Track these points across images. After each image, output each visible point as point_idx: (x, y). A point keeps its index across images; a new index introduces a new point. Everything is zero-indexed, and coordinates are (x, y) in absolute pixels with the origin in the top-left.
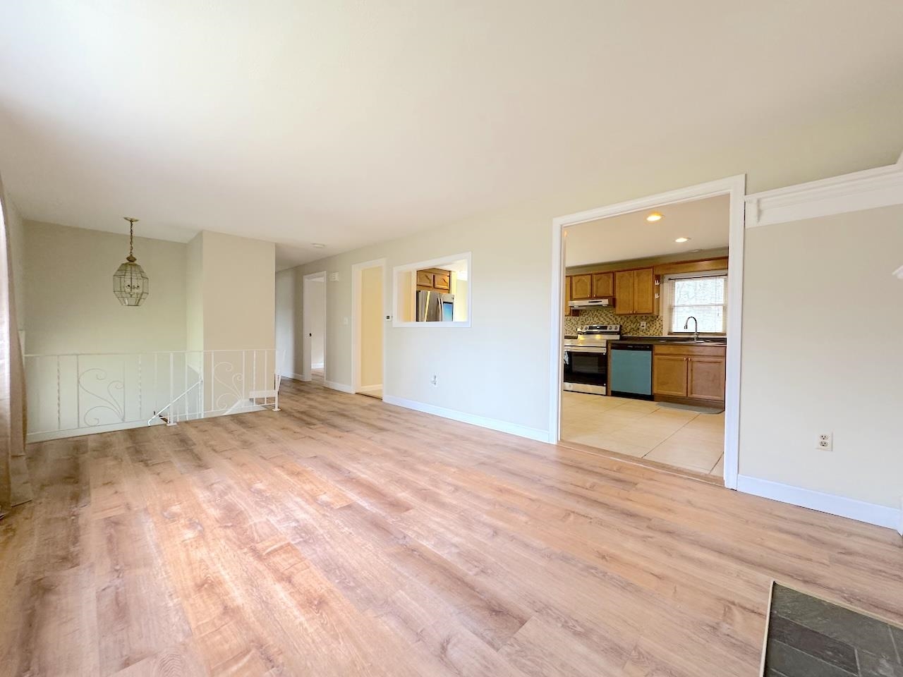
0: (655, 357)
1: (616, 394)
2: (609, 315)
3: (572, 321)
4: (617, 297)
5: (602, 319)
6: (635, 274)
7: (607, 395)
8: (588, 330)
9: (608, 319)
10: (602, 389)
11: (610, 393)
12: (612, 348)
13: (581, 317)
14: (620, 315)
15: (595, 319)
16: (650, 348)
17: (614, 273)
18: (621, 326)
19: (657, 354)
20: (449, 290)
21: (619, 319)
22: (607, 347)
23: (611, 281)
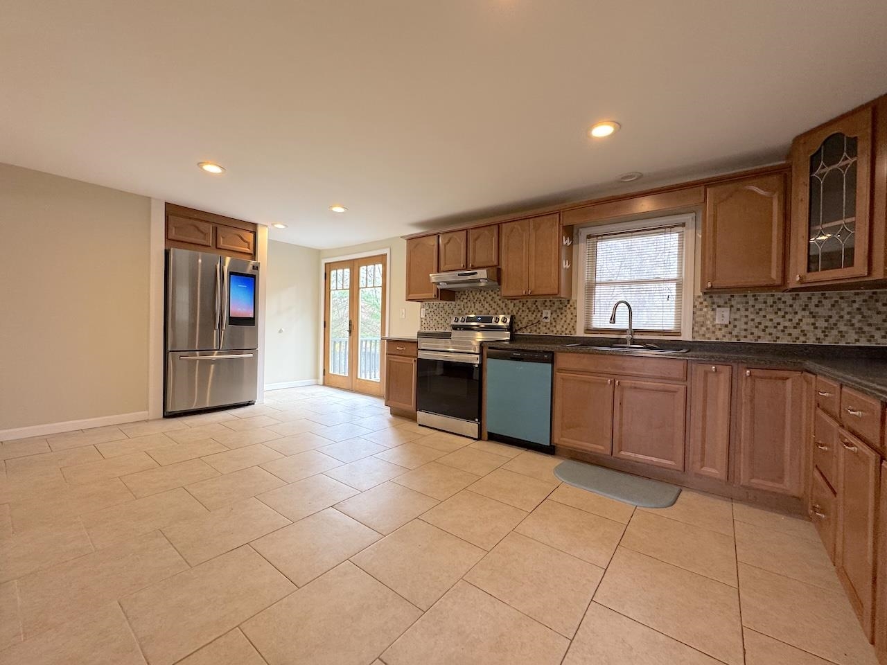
0: (558, 375)
1: (494, 437)
2: (497, 299)
3: (446, 307)
4: (503, 267)
5: (487, 306)
6: (532, 224)
7: (480, 439)
8: (465, 323)
9: (495, 306)
10: (471, 427)
11: (485, 435)
12: (490, 356)
13: (458, 302)
14: (512, 298)
15: (477, 306)
16: (550, 358)
17: (499, 225)
18: (512, 318)
19: (560, 370)
20: (254, 255)
21: (511, 306)
22: (481, 354)
23: (494, 240)
